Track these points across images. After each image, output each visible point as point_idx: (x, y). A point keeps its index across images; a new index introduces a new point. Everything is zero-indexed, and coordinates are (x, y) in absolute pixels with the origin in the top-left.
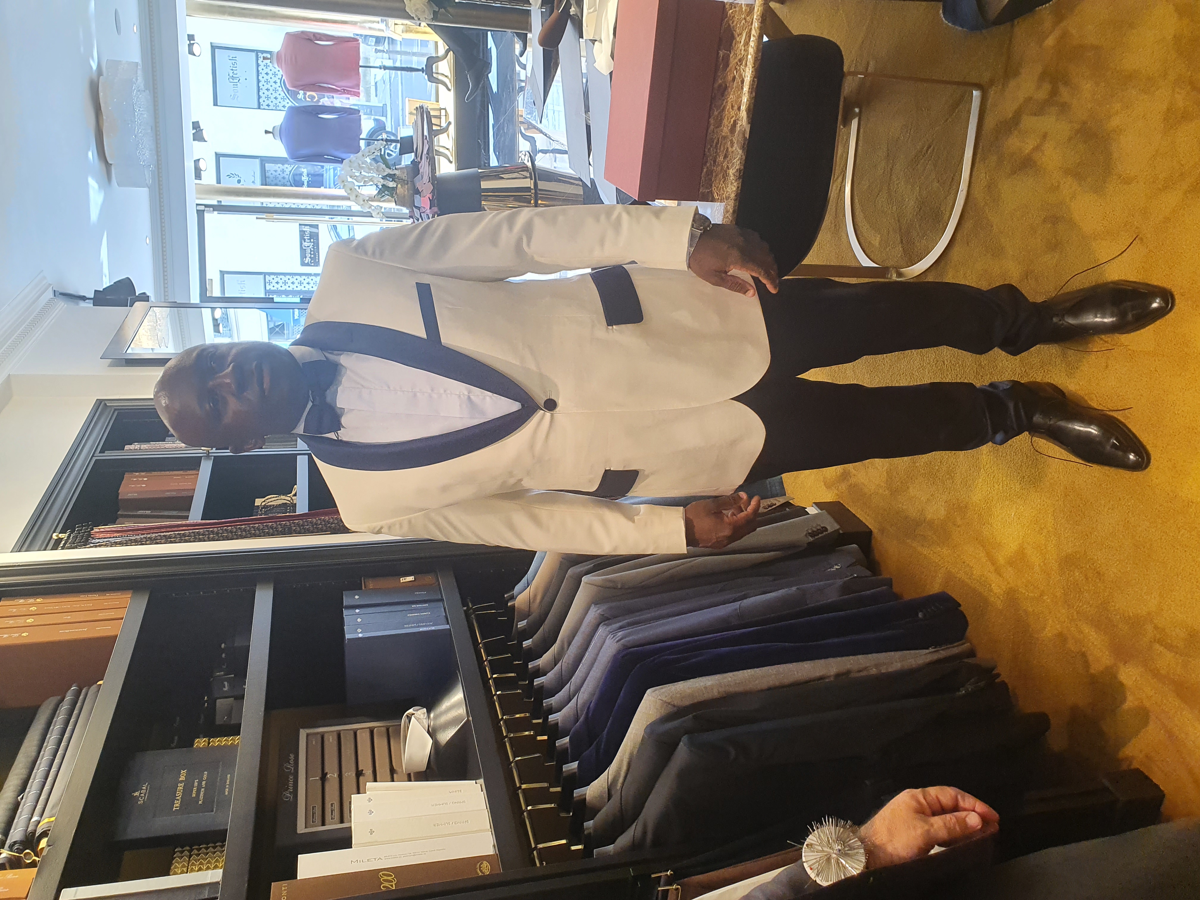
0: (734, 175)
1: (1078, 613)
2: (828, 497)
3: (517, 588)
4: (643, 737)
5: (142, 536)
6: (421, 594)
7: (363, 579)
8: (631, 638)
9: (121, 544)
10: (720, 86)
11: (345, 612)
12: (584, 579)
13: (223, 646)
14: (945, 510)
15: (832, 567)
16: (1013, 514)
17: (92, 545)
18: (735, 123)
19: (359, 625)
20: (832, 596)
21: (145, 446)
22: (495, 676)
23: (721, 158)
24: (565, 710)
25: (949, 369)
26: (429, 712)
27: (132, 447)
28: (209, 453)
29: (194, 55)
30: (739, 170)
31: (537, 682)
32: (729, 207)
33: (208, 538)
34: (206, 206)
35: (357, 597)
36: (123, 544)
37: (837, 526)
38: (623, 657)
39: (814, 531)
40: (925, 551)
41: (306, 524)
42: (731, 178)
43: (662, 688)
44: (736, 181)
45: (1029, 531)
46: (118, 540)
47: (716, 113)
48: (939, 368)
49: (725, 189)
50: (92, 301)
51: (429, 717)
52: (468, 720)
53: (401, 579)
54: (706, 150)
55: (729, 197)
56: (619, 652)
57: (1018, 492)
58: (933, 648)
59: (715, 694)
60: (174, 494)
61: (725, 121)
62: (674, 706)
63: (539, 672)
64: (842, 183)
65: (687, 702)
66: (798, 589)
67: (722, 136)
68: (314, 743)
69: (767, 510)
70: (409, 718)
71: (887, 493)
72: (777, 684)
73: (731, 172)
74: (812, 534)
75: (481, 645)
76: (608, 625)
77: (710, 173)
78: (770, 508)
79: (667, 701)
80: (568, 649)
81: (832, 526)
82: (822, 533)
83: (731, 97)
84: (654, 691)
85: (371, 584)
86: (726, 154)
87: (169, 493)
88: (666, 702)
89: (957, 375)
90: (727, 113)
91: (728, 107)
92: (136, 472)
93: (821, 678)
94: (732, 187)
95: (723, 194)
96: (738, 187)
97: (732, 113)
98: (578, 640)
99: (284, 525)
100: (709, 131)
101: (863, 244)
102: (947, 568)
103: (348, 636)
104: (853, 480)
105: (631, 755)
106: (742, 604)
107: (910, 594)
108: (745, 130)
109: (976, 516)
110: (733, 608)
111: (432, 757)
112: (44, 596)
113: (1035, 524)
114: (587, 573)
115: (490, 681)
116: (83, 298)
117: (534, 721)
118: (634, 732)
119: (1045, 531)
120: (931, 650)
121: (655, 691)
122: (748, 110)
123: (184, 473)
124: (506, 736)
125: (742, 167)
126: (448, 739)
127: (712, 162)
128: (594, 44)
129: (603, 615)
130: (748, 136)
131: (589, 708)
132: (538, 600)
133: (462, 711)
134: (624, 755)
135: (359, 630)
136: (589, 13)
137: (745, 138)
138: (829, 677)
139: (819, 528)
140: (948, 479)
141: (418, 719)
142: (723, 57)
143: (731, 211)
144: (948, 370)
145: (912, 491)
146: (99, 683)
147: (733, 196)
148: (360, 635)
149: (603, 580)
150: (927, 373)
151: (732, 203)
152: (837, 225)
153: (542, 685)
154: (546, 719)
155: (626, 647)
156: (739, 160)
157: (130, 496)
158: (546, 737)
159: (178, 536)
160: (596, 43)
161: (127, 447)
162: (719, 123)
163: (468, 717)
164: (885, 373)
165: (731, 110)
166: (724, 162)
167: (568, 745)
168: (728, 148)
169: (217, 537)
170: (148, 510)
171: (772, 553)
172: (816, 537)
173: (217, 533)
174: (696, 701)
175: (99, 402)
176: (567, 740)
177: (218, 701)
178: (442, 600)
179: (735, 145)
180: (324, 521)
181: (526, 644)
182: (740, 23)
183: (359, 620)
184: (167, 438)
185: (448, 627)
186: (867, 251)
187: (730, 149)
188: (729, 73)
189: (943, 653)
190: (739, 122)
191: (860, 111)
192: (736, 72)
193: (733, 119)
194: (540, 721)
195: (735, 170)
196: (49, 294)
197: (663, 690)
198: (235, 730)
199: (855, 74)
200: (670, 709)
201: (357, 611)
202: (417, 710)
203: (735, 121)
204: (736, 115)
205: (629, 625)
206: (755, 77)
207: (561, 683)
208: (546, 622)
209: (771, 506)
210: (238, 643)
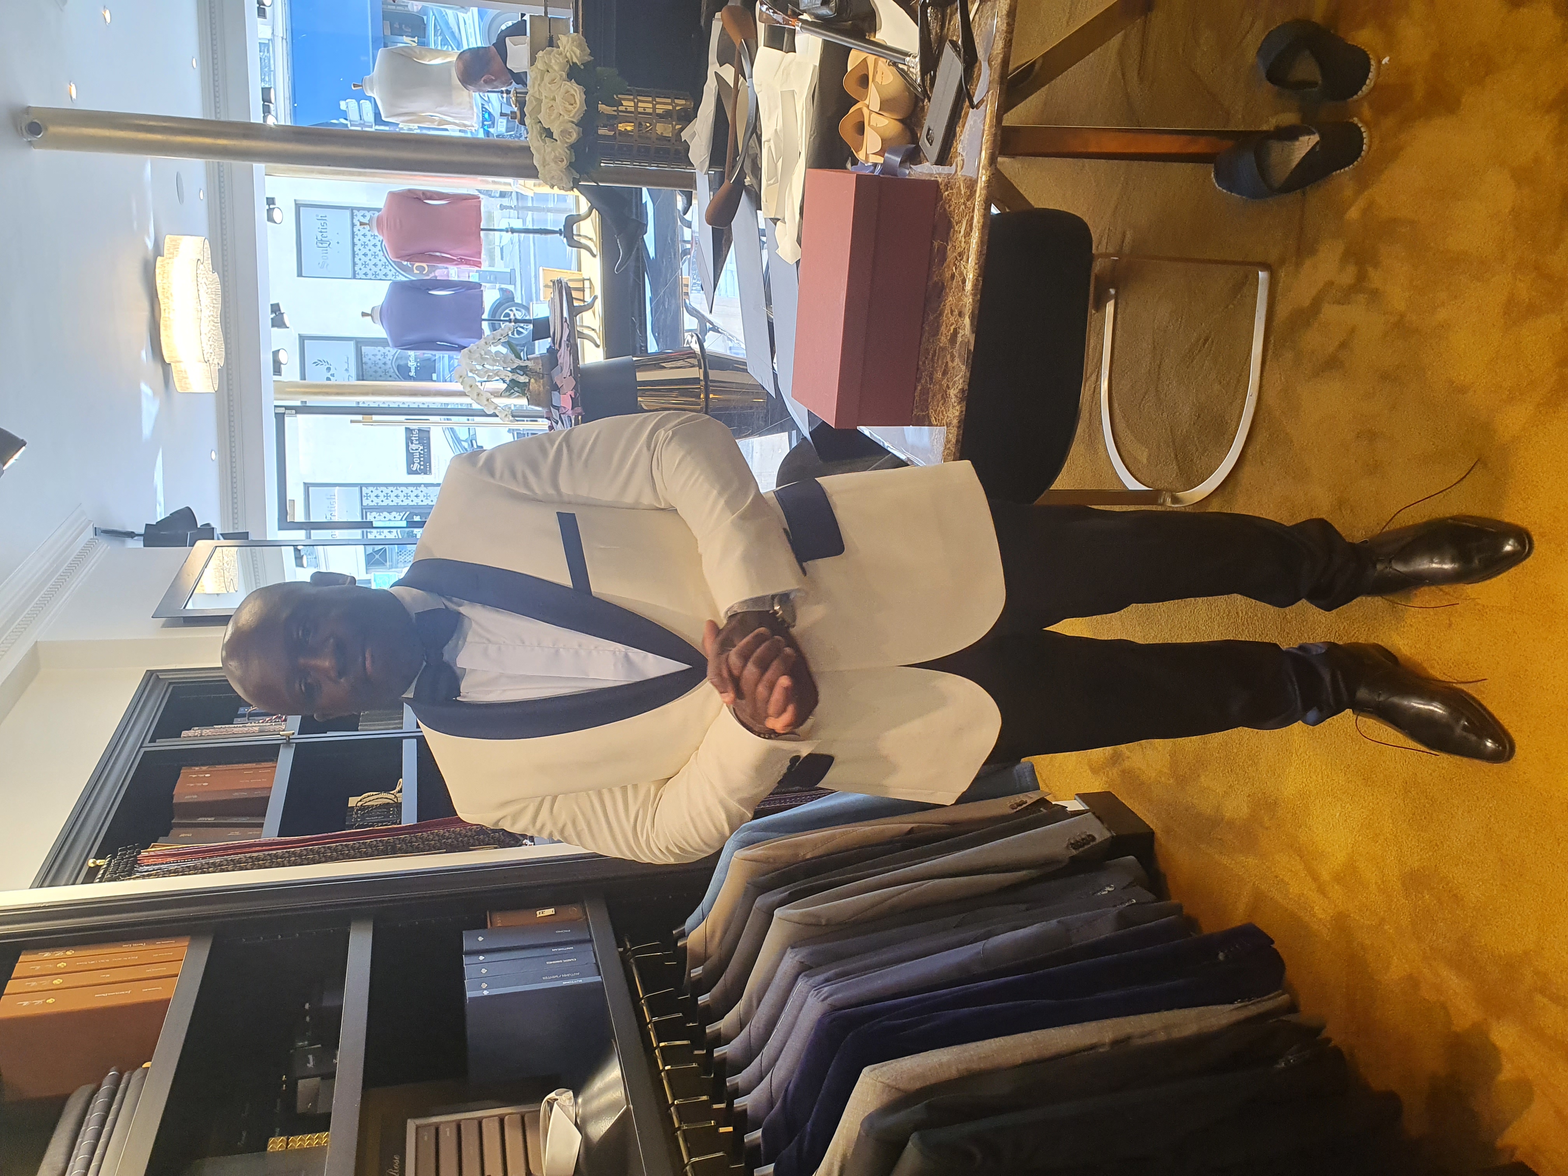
0: (956, 396)
1: (1431, 948)
2: (1096, 786)
3: (690, 921)
4: (859, 1133)
5: (203, 861)
6: (564, 934)
7: (488, 913)
8: (840, 995)
9: (176, 873)
10: (936, 283)
11: (466, 960)
12: (777, 912)
13: (307, 1006)
14: (1248, 807)
15: (1103, 889)
16: (1338, 814)
17: (138, 875)
18: (956, 332)
19: (484, 978)
20: (1105, 930)
21: (208, 731)
22: (662, 1044)
23: (939, 375)
24: (755, 1093)
25: (1245, 622)
26: (576, 1096)
27: (191, 733)
28: (289, 739)
29: (275, 223)
30: (962, 391)
31: (717, 1052)
32: (950, 436)
33: (289, 861)
34: (287, 408)
35: (480, 939)
36: (178, 872)
37: (1107, 835)
38: (831, 1022)
39: (1078, 842)
40: (1225, 861)
41: (414, 839)
42: (953, 400)
43: (882, 1066)
44: (959, 403)
45: (1360, 838)
46: (173, 867)
47: (931, 318)
48: (1232, 620)
49: (944, 413)
50: (142, 538)
51: (576, 1103)
52: (628, 1109)
53: (538, 912)
54: (921, 363)
55: (950, 423)
56: (824, 1015)
57: (1342, 785)
58: (1240, 1002)
59: (953, 1073)
60: (244, 795)
61: (943, 329)
62: (898, 1089)
63: (721, 1040)
64: (1097, 382)
65: (918, 1085)
66: (1059, 922)
67: (940, 347)
68: (426, 1138)
69: (1015, 810)
70: (550, 1105)
71: (1171, 781)
72: (1035, 1056)
73: (953, 392)
74: (1075, 845)
75: (643, 1001)
76: (809, 976)
77: (925, 391)
78: (1020, 808)
79: (890, 1084)
80: (757, 1008)
81: (1101, 833)
82: (1089, 843)
83: (950, 300)
84: (871, 1071)
85: (499, 920)
86: (945, 370)
87: (236, 794)
88: (889, 1086)
89: (1256, 631)
90: (945, 318)
91: (946, 312)
92: (197, 766)
93: (1093, 1047)
94: (954, 411)
95: (942, 419)
96: (962, 412)
97: (952, 319)
98: (770, 998)
99: (387, 842)
100: (924, 339)
101: (1127, 461)
102: (1254, 884)
103: (469, 994)
104: (1127, 764)
105: (844, 1157)
106: (987, 945)
107: (1209, 927)
108: (969, 341)
109: (1289, 816)
110: (975, 951)
111: (580, 1160)
112: (74, 948)
113: (1367, 828)
114: (781, 904)
115: (656, 1051)
116: (131, 535)
117: (715, 1106)
118: (847, 1125)
119: (1382, 837)
120: (1237, 1005)
121: (875, 1069)
122: (972, 317)
123: (258, 766)
124: (679, 1128)
125: (966, 387)
126: (602, 1134)
127: (928, 379)
128: (775, 224)
129: (802, 962)
130: (972, 348)
131: (786, 1091)
132: (717, 939)
133: (618, 1093)
134: (834, 1156)
135: (484, 985)
136: (768, 185)
137: (969, 350)
138: (1103, 1045)
139: (1083, 836)
140: (1251, 765)
141: (562, 1107)
142: (938, 248)
143: (954, 441)
144: (1243, 624)
145: (1204, 781)
146: (144, 1066)
147: (955, 422)
148: (486, 993)
149: (802, 914)
150: (1216, 627)
151: (954, 430)
152: (1093, 435)
153: (724, 1056)
154: (730, 1104)
155: (834, 1009)
156: (961, 377)
157: (188, 798)
158: (730, 1129)
159: (250, 860)
160: (779, 223)
161: (184, 733)
162: (936, 332)
163: (628, 1104)
164: (1161, 625)
165: (950, 315)
166: (943, 379)
167: (761, 1140)
168: (947, 362)
169: (299, 861)
170: (211, 816)
171: (1024, 872)
172: (1081, 849)
173: (300, 856)
174: (928, 1083)
175: (150, 674)
176: (758, 1133)
177: (300, 1081)
178: (591, 941)
179: (957, 360)
180: (439, 836)
181: (703, 999)
182: (959, 208)
183: (484, 971)
184: (235, 719)
185: (598, 979)
186: (1132, 469)
187: (950, 364)
188: (946, 270)
189: (1253, 1009)
190: (961, 331)
191: (1116, 292)
192: (956, 269)
193: (953, 327)
194: (723, 1106)
195: (957, 391)
196: (89, 533)
197: (885, 1069)
198: (321, 1123)
199: (1107, 255)
200: (896, 1095)
201: (481, 958)
202: (561, 1094)
203: (955, 329)
204: (957, 321)
205: (838, 976)
206: (979, 276)
207: (750, 1054)
208: (728, 970)
209: (1021, 805)
210: (327, 1002)
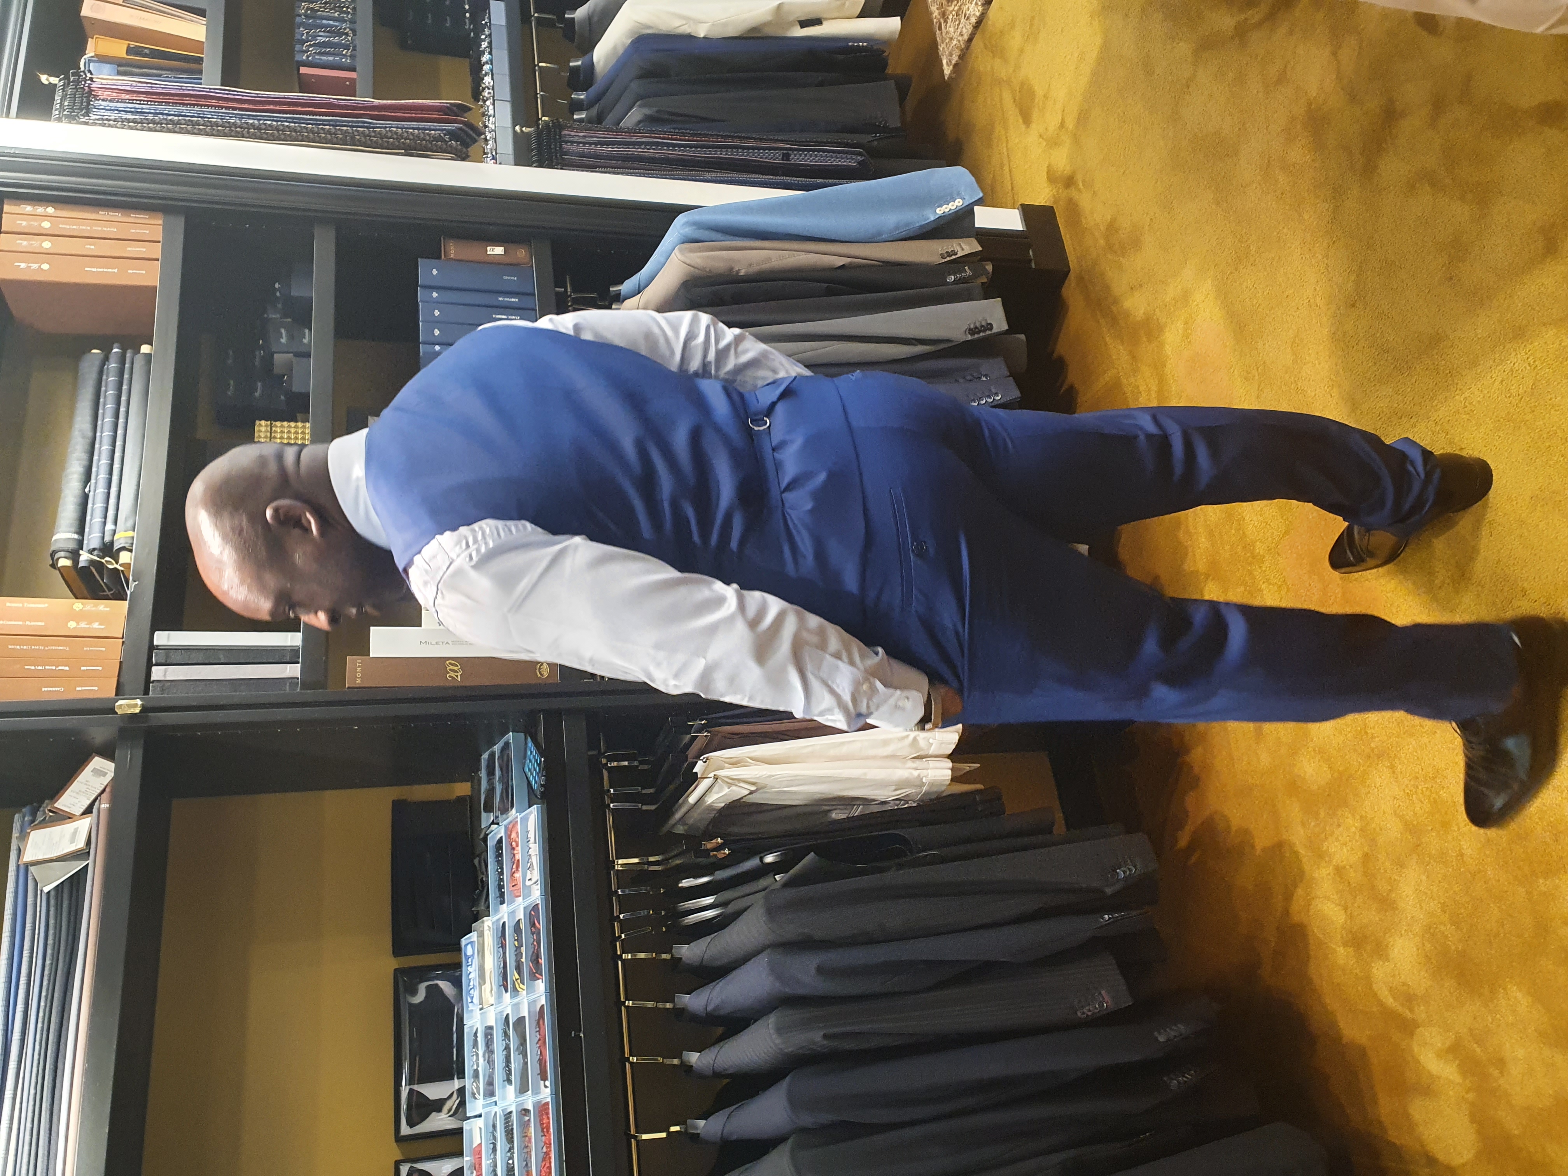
3: (627, 286)
6: (512, 280)
7: (442, 241)
11: (420, 295)
13: (277, 285)
19: (436, 322)
35: (434, 271)
39: (977, 327)
53: (488, 249)
69: (943, 261)
74: (973, 330)
82: (985, 332)
85: (452, 250)
112: (56, 204)
139: (982, 322)
172: (977, 335)
173: (259, 128)
177: (276, 356)
180: (397, 134)
183: (437, 312)
201: (435, 295)
210: (296, 292)
